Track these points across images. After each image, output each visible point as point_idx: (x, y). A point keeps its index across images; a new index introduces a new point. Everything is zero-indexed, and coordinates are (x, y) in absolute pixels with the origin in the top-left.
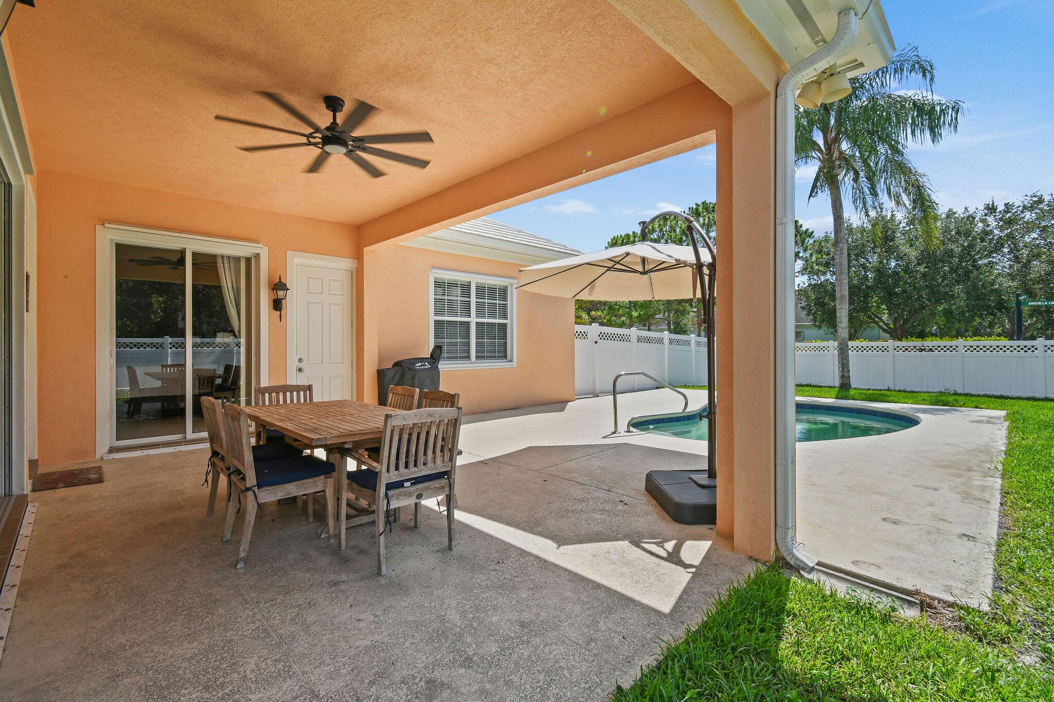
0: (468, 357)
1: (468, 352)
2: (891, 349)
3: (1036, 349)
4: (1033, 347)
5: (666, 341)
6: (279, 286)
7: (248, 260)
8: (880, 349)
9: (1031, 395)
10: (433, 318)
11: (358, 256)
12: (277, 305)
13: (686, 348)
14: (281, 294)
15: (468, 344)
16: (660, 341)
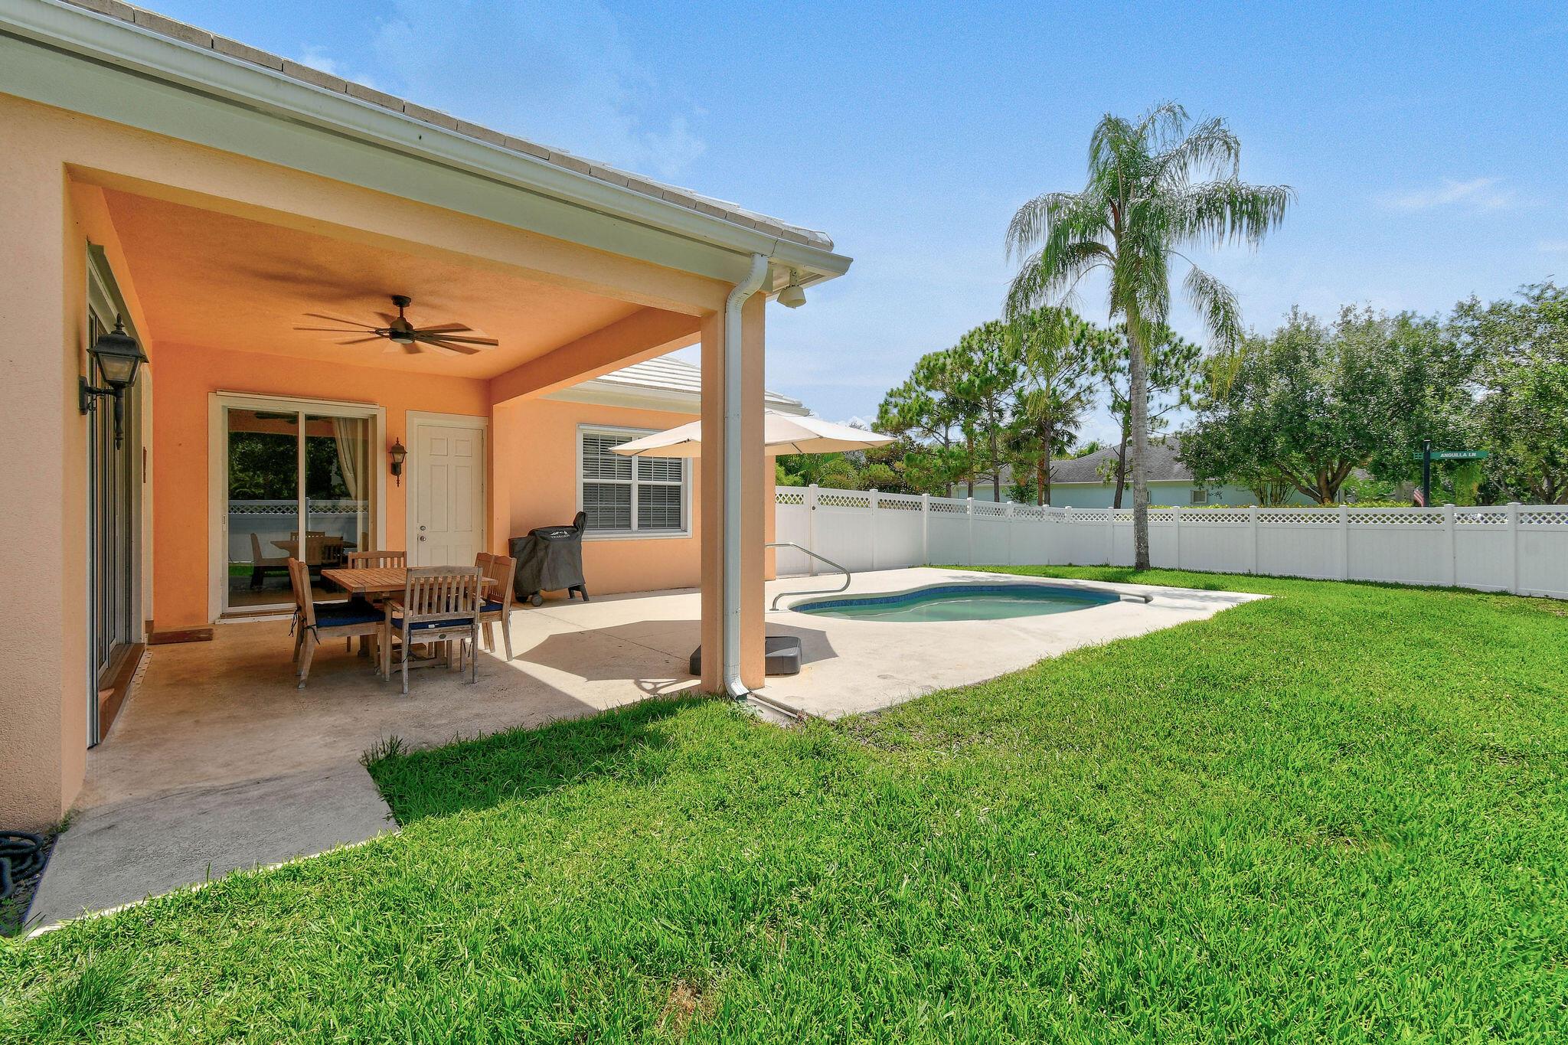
0: (629, 526)
1: (629, 519)
2: (1252, 518)
3: (1443, 519)
4: (1439, 515)
5: (925, 506)
6: (396, 449)
7: (365, 422)
8: (1239, 518)
9: (1435, 583)
10: (581, 480)
11: (488, 414)
12: (395, 469)
13: (960, 515)
14: (398, 457)
15: (629, 510)
16: (917, 506)
